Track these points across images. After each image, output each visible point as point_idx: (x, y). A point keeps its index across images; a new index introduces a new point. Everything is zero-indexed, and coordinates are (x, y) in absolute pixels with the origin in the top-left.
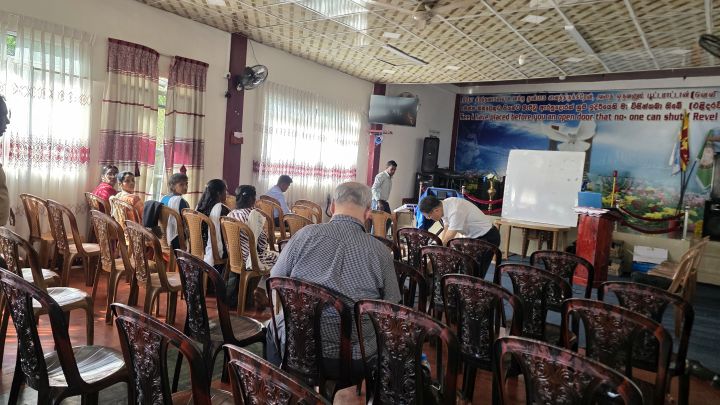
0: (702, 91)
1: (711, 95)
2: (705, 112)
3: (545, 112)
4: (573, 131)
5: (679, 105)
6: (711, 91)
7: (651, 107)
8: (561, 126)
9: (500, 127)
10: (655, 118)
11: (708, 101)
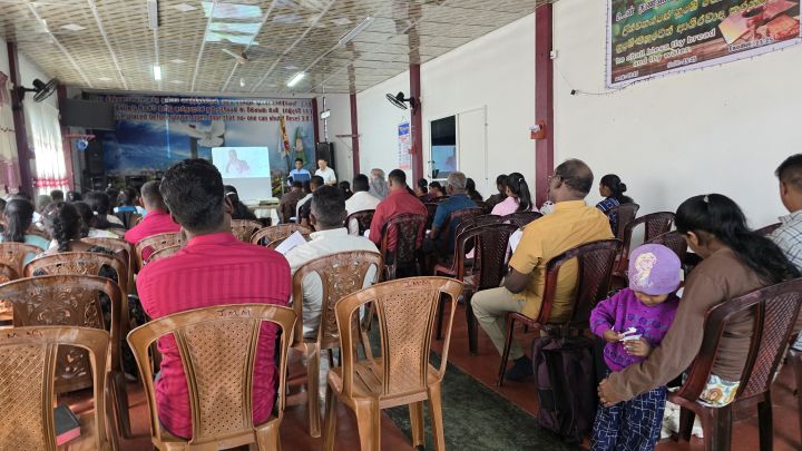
0: (289, 101)
1: (295, 104)
2: (292, 116)
3: (181, 113)
4: (208, 129)
5: (277, 110)
6: (293, 101)
7: (260, 111)
8: (197, 125)
9: (140, 126)
10: (263, 119)
11: (293, 108)
